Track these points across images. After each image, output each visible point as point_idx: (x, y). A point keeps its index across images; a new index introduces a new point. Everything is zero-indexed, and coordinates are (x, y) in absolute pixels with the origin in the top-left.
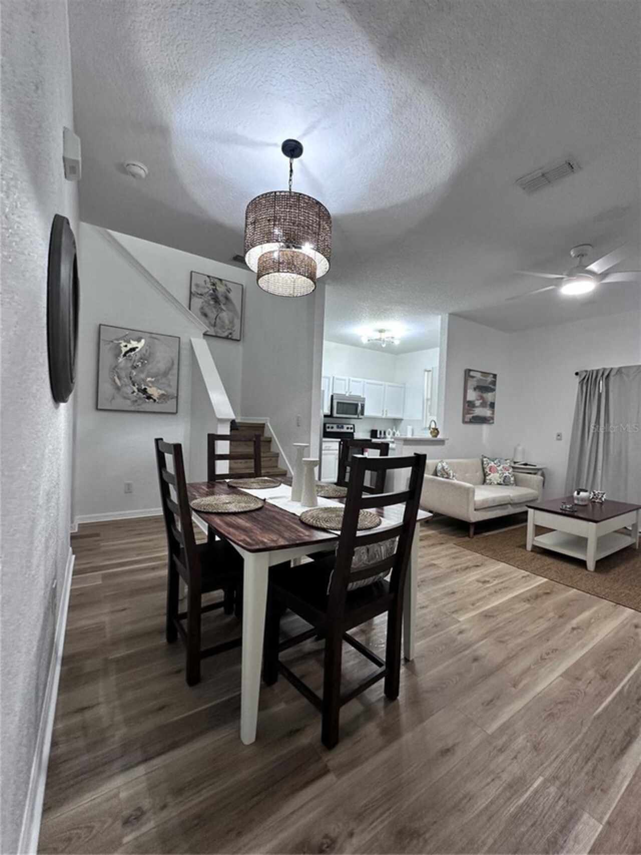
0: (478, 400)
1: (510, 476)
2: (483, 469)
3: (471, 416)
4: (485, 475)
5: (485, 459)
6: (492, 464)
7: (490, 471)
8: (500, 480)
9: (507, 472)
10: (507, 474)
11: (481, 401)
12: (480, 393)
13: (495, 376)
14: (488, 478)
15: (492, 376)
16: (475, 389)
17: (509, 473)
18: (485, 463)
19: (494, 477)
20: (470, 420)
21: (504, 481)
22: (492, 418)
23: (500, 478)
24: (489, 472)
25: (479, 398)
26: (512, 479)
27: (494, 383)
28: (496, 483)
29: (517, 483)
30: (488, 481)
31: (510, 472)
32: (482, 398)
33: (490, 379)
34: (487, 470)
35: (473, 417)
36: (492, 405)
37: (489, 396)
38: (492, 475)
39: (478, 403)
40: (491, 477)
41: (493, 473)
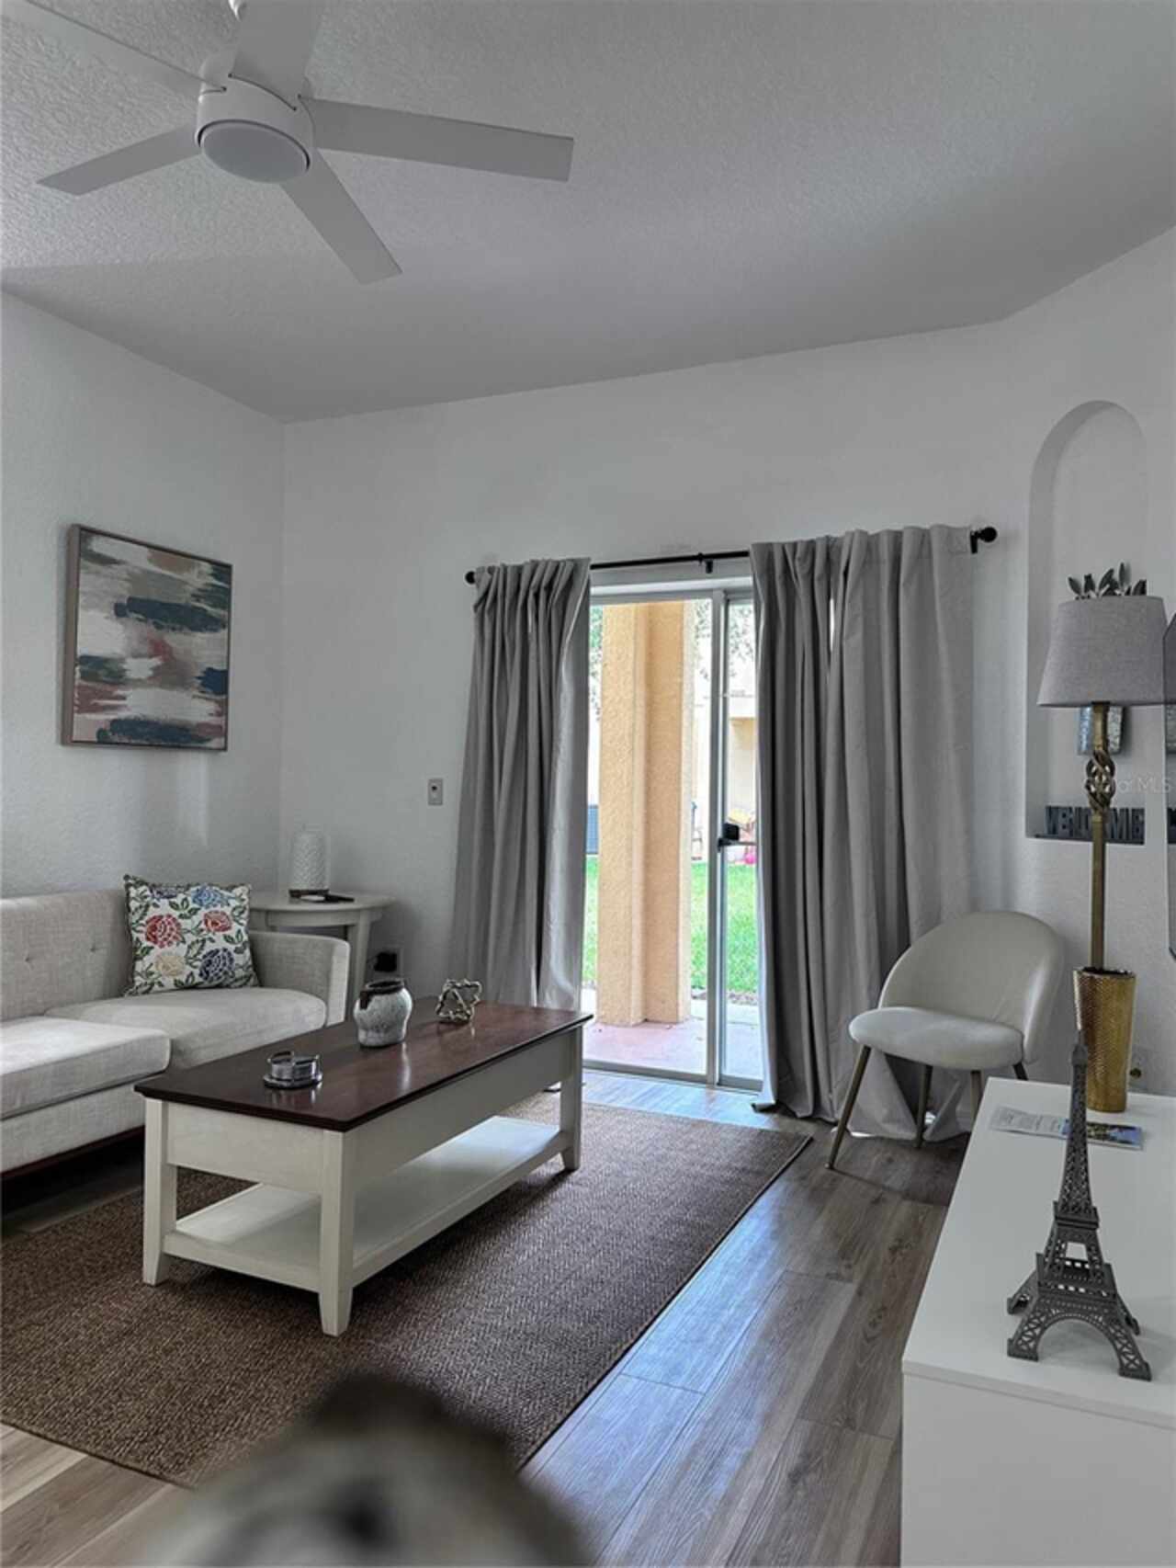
0: (136, 655)
1: (231, 948)
2: (127, 929)
3: (103, 718)
4: (131, 953)
5: (133, 892)
6: (164, 908)
7: (152, 936)
8: (188, 969)
9: (219, 936)
10: (220, 942)
11: (156, 661)
12: (148, 629)
13: (223, 571)
14: (139, 966)
15: (206, 567)
16: (120, 611)
17: (228, 939)
18: (133, 904)
19: (167, 960)
20: (101, 733)
21: (205, 973)
22: (222, 731)
23: (189, 961)
24: (146, 944)
25: (146, 649)
26: (243, 959)
27: (222, 596)
28: (169, 982)
29: (260, 974)
30: (139, 980)
31: (232, 933)
32: (158, 649)
33: (198, 578)
34: (140, 935)
35: (114, 722)
36: (216, 682)
37: (200, 648)
38: (157, 950)
39: (139, 668)
40: (152, 964)
41: (162, 946)
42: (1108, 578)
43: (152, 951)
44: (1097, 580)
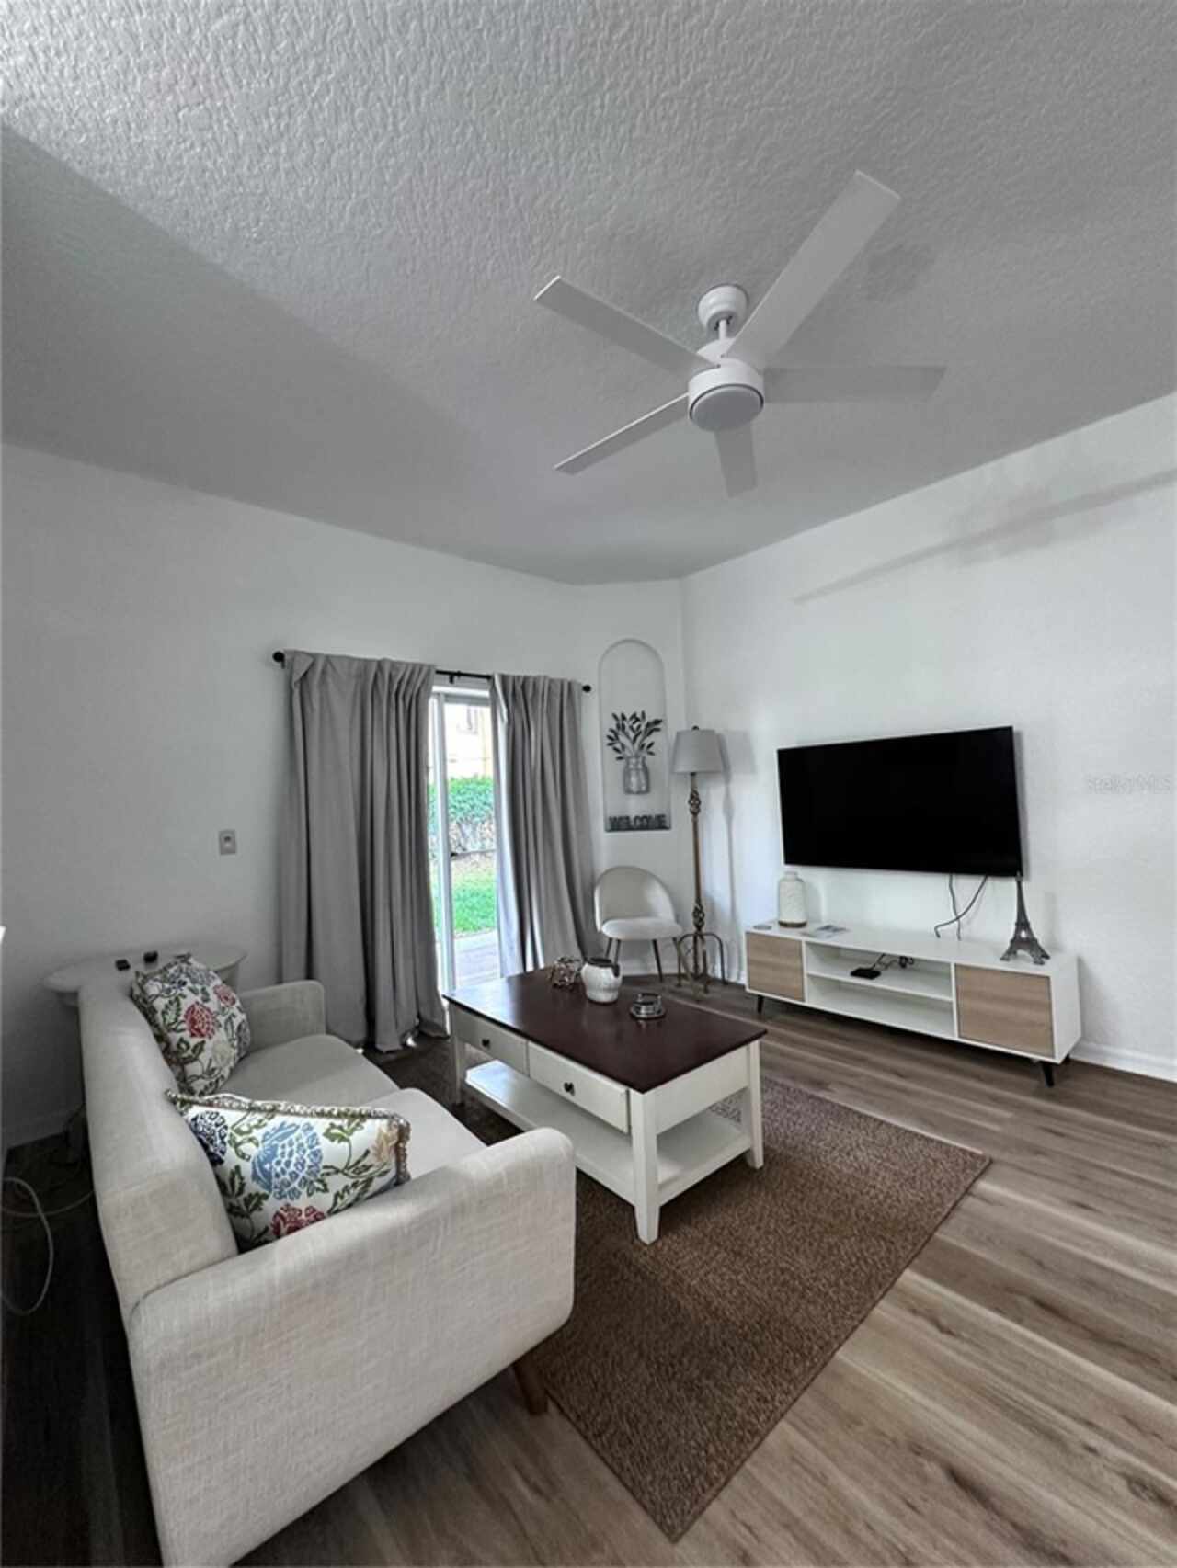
2: (160, 1037)
6: (189, 997)
7: (195, 1030)
9: (235, 1009)
10: (239, 1016)
14: (197, 1067)
17: (240, 1010)
19: (218, 1049)
21: (239, 1051)
34: (184, 1034)
40: (211, 1060)
41: (210, 1037)
42: (634, 716)
43: (206, 1046)
44: (628, 716)
